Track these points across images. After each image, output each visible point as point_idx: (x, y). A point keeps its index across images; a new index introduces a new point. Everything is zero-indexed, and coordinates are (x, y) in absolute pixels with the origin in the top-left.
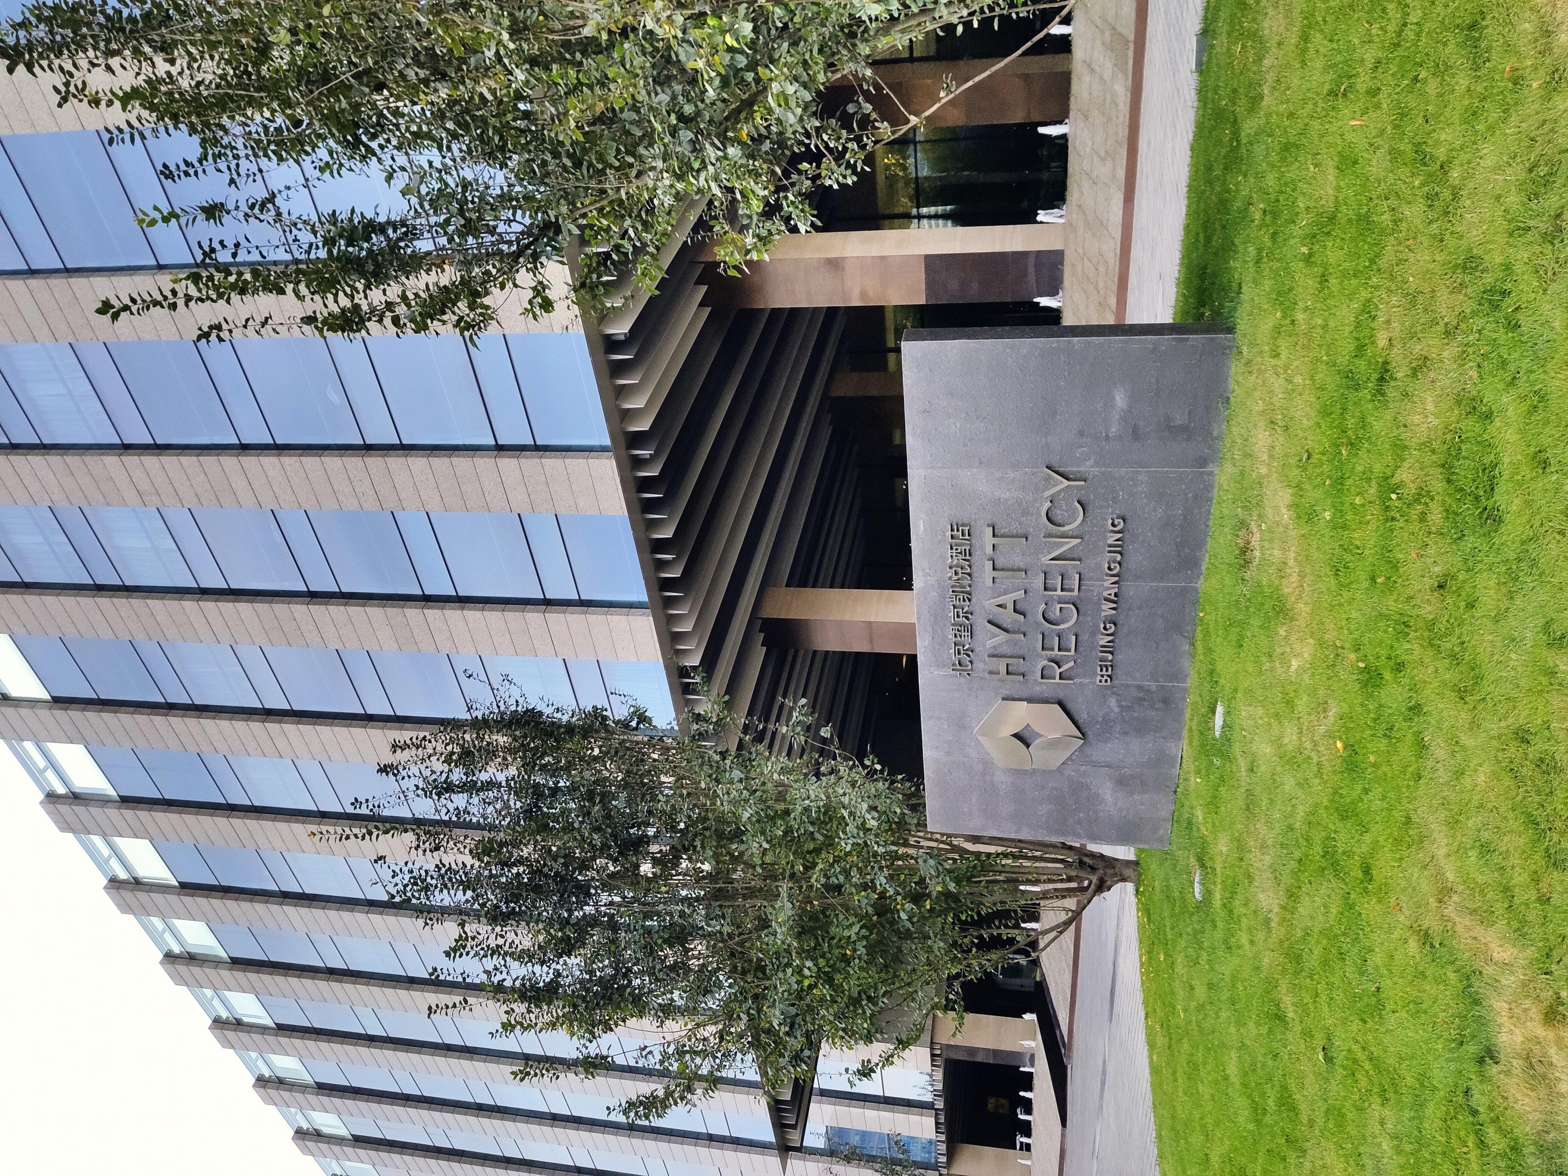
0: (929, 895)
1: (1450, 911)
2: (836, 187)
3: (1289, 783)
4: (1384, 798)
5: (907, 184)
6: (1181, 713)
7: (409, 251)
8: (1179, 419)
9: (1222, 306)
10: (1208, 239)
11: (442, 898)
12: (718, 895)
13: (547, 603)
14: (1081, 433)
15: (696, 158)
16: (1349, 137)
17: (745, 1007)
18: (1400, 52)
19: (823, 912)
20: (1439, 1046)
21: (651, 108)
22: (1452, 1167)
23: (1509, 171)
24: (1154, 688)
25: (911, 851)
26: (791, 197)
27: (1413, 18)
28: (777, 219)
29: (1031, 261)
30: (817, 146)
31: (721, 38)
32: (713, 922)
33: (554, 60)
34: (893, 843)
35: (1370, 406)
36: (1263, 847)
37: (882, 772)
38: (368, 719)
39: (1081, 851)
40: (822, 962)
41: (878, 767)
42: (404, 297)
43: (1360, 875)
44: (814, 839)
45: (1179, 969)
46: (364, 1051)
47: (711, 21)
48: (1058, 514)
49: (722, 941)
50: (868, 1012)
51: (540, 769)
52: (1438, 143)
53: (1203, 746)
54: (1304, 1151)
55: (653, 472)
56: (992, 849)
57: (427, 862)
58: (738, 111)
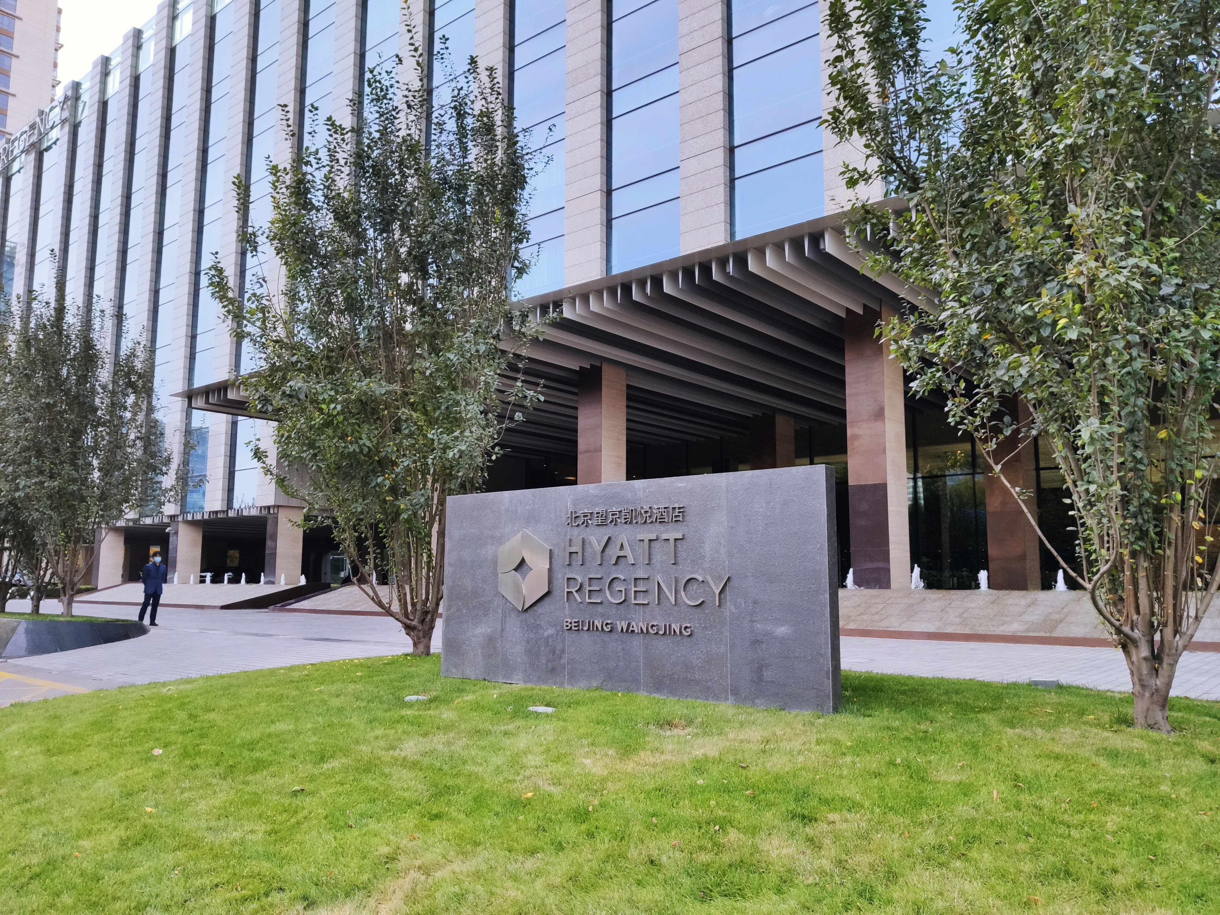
0: (396, 499)
1: (413, 874)
2: (946, 409)
3: (498, 760)
4: (493, 827)
5: (940, 469)
6: (545, 682)
7: (895, 68)
8: (768, 674)
9: (854, 703)
10: (904, 693)
11: (370, 112)
12: (388, 336)
13: (609, 193)
14: (755, 602)
15: (969, 299)
16: (984, 790)
17: (303, 359)
18: (1048, 823)
19: (378, 418)
20: (313, 870)
21: (1010, 261)
22: (225, 880)
23: (961, 901)
24: (562, 662)
25: (429, 484)
26: (938, 375)
27: (1073, 832)
28: (919, 364)
29: (881, 565)
30: (978, 393)
31: (1065, 314)
32: (366, 332)
33: (1047, 182)
34: (435, 470)
35: (783, 809)
36: (449, 743)
37: (490, 461)
38: (511, 48)
39: (435, 614)
40: (341, 418)
41: (494, 458)
42: (857, 65)
43: (434, 812)
44: (435, 410)
45: (351, 687)
46: (243, 54)
47: (1078, 307)
48: (693, 587)
49: (352, 340)
50: (304, 455)
51: (479, 190)
52: (981, 852)
53: (522, 698)
54: (225, 778)
55: (716, 276)
56: (434, 546)
57: (398, 101)
58: (1005, 332)
